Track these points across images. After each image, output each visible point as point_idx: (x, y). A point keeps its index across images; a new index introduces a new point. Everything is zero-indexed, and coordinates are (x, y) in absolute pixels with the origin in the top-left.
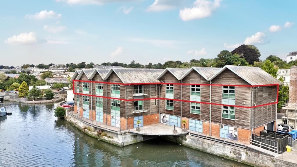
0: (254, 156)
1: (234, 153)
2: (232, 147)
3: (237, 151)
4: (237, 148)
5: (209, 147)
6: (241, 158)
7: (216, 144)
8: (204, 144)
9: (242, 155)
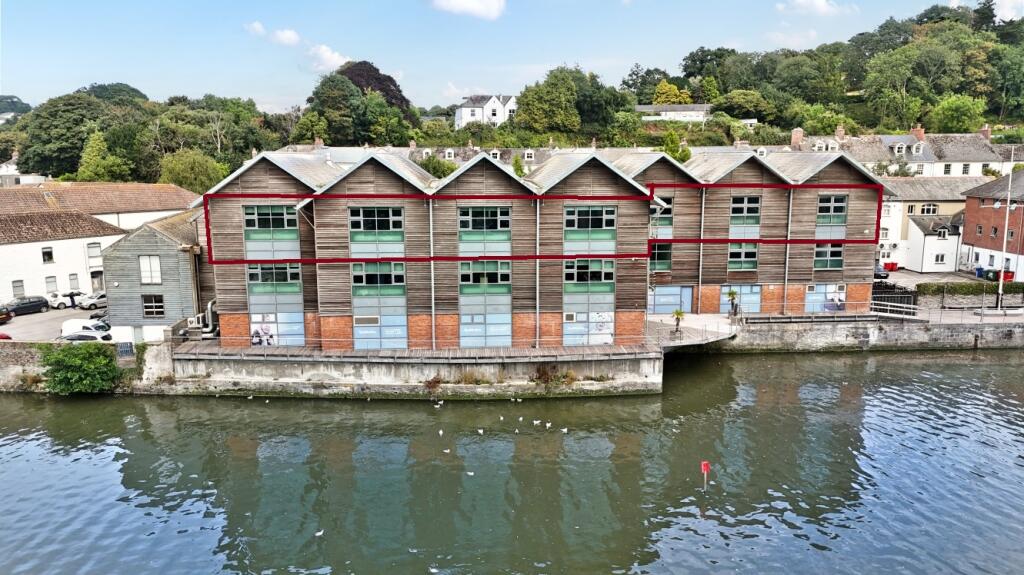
0: (894, 330)
1: (855, 336)
2: (851, 326)
3: (861, 331)
4: (860, 325)
5: (798, 338)
6: (868, 342)
7: (817, 327)
8: (786, 335)
9: (871, 335)
